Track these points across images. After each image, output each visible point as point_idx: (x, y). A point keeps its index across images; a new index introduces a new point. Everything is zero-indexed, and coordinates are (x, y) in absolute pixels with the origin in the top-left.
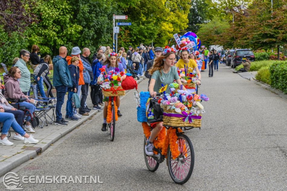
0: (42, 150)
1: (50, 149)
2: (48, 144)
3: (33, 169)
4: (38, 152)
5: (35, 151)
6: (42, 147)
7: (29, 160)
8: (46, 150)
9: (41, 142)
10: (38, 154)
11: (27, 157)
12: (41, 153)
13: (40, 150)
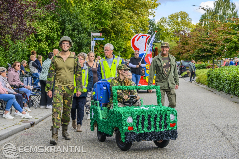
0: (35, 123)
1: (41, 123)
2: (40, 119)
3: (28, 135)
4: (32, 125)
5: (29, 123)
6: (35, 121)
7: (25, 129)
8: (38, 124)
9: (35, 117)
10: (32, 126)
11: (24, 127)
12: (34, 125)
13: (34, 123)
